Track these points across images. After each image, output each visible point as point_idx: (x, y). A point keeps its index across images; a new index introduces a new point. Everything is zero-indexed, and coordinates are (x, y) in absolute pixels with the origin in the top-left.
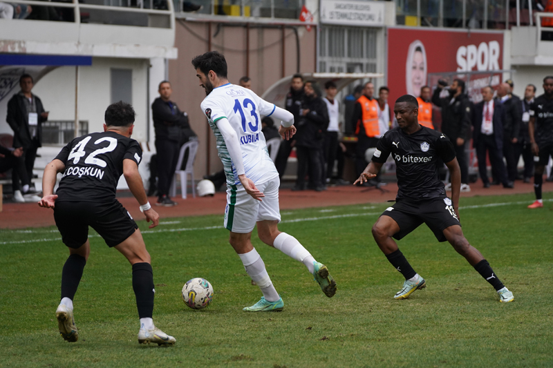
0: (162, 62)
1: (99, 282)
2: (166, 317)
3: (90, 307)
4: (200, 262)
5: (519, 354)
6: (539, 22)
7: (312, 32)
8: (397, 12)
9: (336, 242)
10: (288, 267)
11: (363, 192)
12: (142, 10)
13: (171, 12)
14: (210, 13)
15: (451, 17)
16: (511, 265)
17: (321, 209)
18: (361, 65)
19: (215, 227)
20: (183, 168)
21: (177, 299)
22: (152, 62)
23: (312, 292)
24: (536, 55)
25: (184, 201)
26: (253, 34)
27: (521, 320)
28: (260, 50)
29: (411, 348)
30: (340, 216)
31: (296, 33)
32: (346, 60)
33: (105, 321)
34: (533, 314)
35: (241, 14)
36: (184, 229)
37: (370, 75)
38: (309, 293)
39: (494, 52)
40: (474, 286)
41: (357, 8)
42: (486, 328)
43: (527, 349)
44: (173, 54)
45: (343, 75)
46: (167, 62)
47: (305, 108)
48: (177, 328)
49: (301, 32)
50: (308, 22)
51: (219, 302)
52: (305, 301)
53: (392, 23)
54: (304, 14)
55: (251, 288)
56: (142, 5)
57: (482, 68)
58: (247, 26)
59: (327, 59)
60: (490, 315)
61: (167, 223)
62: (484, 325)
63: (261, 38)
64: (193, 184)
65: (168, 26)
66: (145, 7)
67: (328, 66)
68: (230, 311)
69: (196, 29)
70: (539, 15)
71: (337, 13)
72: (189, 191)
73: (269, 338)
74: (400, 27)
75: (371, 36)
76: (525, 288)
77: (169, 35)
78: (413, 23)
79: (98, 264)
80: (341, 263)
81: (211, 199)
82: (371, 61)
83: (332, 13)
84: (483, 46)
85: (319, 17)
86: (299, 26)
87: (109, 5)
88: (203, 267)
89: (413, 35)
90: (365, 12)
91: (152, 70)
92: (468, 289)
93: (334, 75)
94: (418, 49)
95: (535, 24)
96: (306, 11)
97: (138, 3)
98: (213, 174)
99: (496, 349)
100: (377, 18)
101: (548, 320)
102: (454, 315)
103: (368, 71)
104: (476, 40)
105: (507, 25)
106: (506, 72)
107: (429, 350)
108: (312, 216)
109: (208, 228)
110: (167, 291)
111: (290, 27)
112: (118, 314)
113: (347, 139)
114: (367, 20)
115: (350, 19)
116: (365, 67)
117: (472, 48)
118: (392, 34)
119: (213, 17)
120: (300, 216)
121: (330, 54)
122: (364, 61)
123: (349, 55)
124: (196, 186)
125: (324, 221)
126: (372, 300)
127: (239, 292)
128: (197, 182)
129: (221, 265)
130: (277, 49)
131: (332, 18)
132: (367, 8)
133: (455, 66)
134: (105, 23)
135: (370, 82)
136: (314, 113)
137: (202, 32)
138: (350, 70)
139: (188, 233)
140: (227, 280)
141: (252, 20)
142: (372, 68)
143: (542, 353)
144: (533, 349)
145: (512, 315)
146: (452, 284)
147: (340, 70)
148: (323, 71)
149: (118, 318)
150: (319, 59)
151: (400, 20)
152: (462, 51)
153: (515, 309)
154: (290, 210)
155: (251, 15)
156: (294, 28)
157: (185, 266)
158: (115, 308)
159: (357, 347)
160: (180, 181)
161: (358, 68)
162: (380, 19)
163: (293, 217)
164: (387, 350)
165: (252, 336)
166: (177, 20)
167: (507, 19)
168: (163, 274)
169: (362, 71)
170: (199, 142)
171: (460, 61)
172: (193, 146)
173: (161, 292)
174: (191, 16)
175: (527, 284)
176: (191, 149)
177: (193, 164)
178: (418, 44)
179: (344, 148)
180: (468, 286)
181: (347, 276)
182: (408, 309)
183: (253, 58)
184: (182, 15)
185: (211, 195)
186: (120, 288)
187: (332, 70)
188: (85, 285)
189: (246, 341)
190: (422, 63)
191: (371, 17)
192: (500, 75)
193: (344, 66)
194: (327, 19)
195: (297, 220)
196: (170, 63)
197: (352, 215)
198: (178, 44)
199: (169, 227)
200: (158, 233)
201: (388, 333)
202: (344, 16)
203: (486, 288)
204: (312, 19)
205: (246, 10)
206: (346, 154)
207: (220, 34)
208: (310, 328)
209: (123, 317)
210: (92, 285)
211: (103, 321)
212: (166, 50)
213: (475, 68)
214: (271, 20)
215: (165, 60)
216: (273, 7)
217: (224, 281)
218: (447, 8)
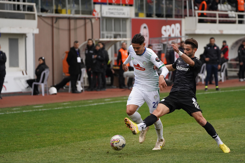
0: (32, 35)
1: (10, 134)
2: (42, 149)
3: (7, 145)
4: (54, 124)
5: (202, 161)
6: (197, 15)
7: (98, 21)
8: (135, 11)
9: (114, 114)
10: (94, 125)
11: (123, 91)
12: (22, 12)
13: (36, 12)
14: (52, 13)
15: (159, 13)
16: (193, 122)
17: (105, 99)
18: (120, 35)
19: (59, 108)
20: (43, 82)
21: (46, 141)
22: (27, 35)
23: (106, 136)
24: (196, 29)
25: (43, 97)
26: (72, 22)
27: (200, 146)
28: (75, 29)
29: (154, 160)
30: (114, 102)
31: (91, 21)
32: (113, 33)
33: (15, 151)
34: (205, 143)
35: (66, 13)
36: (45, 109)
37: (124, 39)
38: (105, 137)
39: (178, 28)
40: (178, 132)
41: (117, 10)
42: (185, 150)
43: (205, 159)
44: (37, 31)
45: (113, 39)
46: (34, 35)
47: (95, 55)
48: (48, 154)
49: (93, 21)
50: (96, 16)
51: (66, 142)
52: (104, 140)
53: (133, 16)
54: (94, 13)
55: (79, 135)
56: (22, 9)
57: (173, 35)
58: (69, 19)
59: (105, 33)
60: (186, 145)
61: (37, 107)
62: (185, 149)
63: (76, 24)
64: (47, 89)
65: (34, 19)
66: (23, 11)
67: (106, 35)
68: (71, 146)
69: (47, 20)
70: (197, 12)
71: (109, 12)
72: (46, 92)
73: (90, 157)
74: (137, 18)
75: (124, 22)
76: (200, 132)
77: (34, 23)
78: (142, 16)
79: (8, 126)
80: (117, 123)
81: (55, 96)
82: (124, 33)
83: (107, 12)
84: (173, 26)
85: (101, 14)
86: (92, 18)
87: (7, 10)
88: (56, 126)
89: (143, 21)
90: (121, 11)
91: (27, 39)
92: (175, 133)
93: (108, 39)
94: (145, 27)
95: (195, 16)
96: (95, 11)
97: (20, 9)
98: (55, 84)
99: (191, 159)
100: (126, 14)
101: (212, 146)
102: (170, 145)
103: (123, 37)
104: (170, 23)
105: (183, 16)
106: (183, 37)
107: (162, 161)
108: (101, 102)
109: (56, 108)
110: (41, 137)
111: (88, 18)
112: (21, 148)
113: (114, 68)
114: (123, 14)
115: (115, 14)
116: (121, 36)
117: (168, 27)
118: (133, 21)
119: (54, 15)
120: (96, 102)
121: (106, 30)
122: (121, 33)
123: (115, 30)
124: (49, 90)
125: (107, 104)
126: (133, 139)
127: (74, 137)
128: (49, 88)
129: (64, 125)
130: (83, 28)
131: (107, 14)
132: (122, 10)
133: (161, 35)
134: (6, 18)
135: (124, 42)
136: (99, 57)
137: (49, 21)
138: (115, 37)
139: (47, 111)
140: (68, 131)
141: (71, 15)
142: (125, 36)
143: (212, 161)
144: (208, 159)
145: (196, 144)
146: (168, 131)
147: (111, 37)
148: (103, 37)
149: (21, 150)
150: (101, 32)
151: (137, 15)
152: (164, 28)
153: (197, 141)
154: (91, 100)
155: (71, 13)
156: (90, 19)
157: (48, 126)
158: (19, 146)
159: (130, 160)
160: (41, 88)
161: (118, 36)
162: (128, 15)
163: (93, 103)
164: (144, 161)
165: (82, 156)
166: (38, 16)
167: (183, 13)
168: (39, 130)
169: (120, 37)
170: (49, 70)
171: (163, 32)
172: (47, 72)
173: (38, 138)
174: (44, 14)
175: (201, 130)
176: (46, 74)
177: (47, 80)
178: (145, 25)
179: (113, 72)
180: (175, 132)
181: (121, 128)
182: (150, 143)
183: (72, 33)
184: (40, 14)
185: (55, 94)
186: (20, 136)
187: (107, 37)
188: (4, 136)
189: (80, 159)
190: (147, 34)
191: (124, 14)
192: (181, 38)
193: (113, 36)
194: (105, 15)
195: (95, 104)
196: (35, 36)
197: (119, 101)
198: (39, 27)
199: (38, 108)
200: (34, 112)
201: (143, 154)
202: (112, 13)
203: (183, 133)
204: (98, 14)
205: (69, 11)
206: (115, 74)
207: (57, 22)
208: (108, 152)
209: (23, 149)
210: (7, 135)
211: (14, 151)
212: (33, 30)
213: (170, 36)
214: (80, 16)
215: (33, 34)
216: (81, 10)
217: (67, 132)
218: (157, 9)
